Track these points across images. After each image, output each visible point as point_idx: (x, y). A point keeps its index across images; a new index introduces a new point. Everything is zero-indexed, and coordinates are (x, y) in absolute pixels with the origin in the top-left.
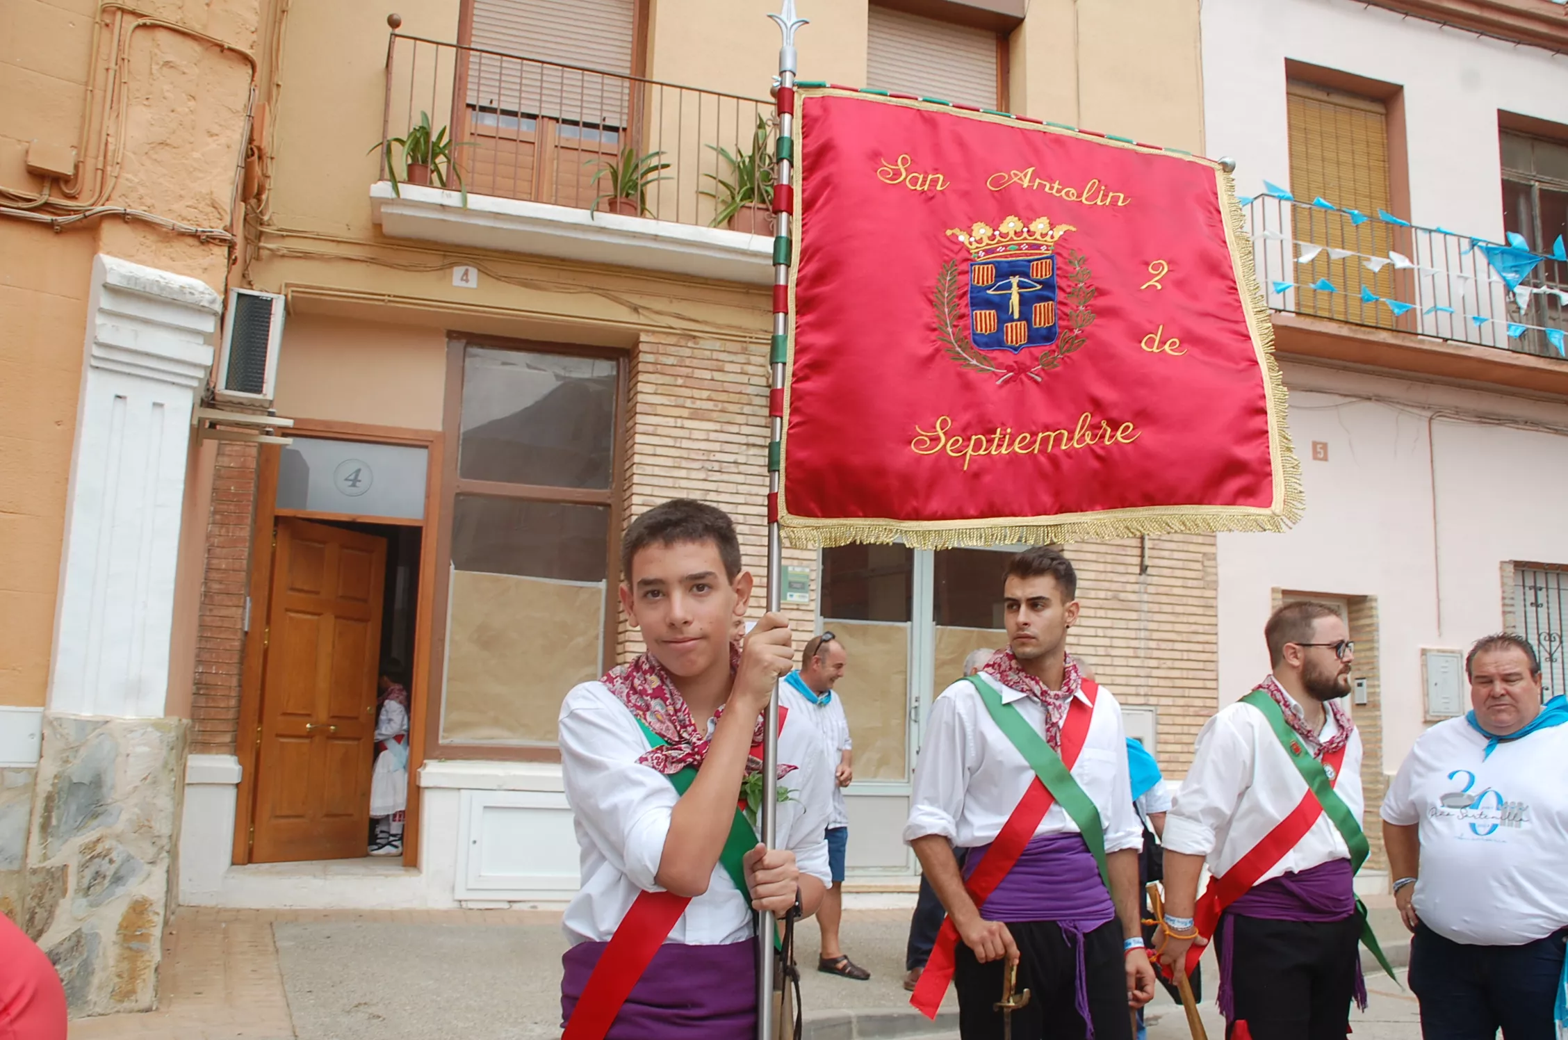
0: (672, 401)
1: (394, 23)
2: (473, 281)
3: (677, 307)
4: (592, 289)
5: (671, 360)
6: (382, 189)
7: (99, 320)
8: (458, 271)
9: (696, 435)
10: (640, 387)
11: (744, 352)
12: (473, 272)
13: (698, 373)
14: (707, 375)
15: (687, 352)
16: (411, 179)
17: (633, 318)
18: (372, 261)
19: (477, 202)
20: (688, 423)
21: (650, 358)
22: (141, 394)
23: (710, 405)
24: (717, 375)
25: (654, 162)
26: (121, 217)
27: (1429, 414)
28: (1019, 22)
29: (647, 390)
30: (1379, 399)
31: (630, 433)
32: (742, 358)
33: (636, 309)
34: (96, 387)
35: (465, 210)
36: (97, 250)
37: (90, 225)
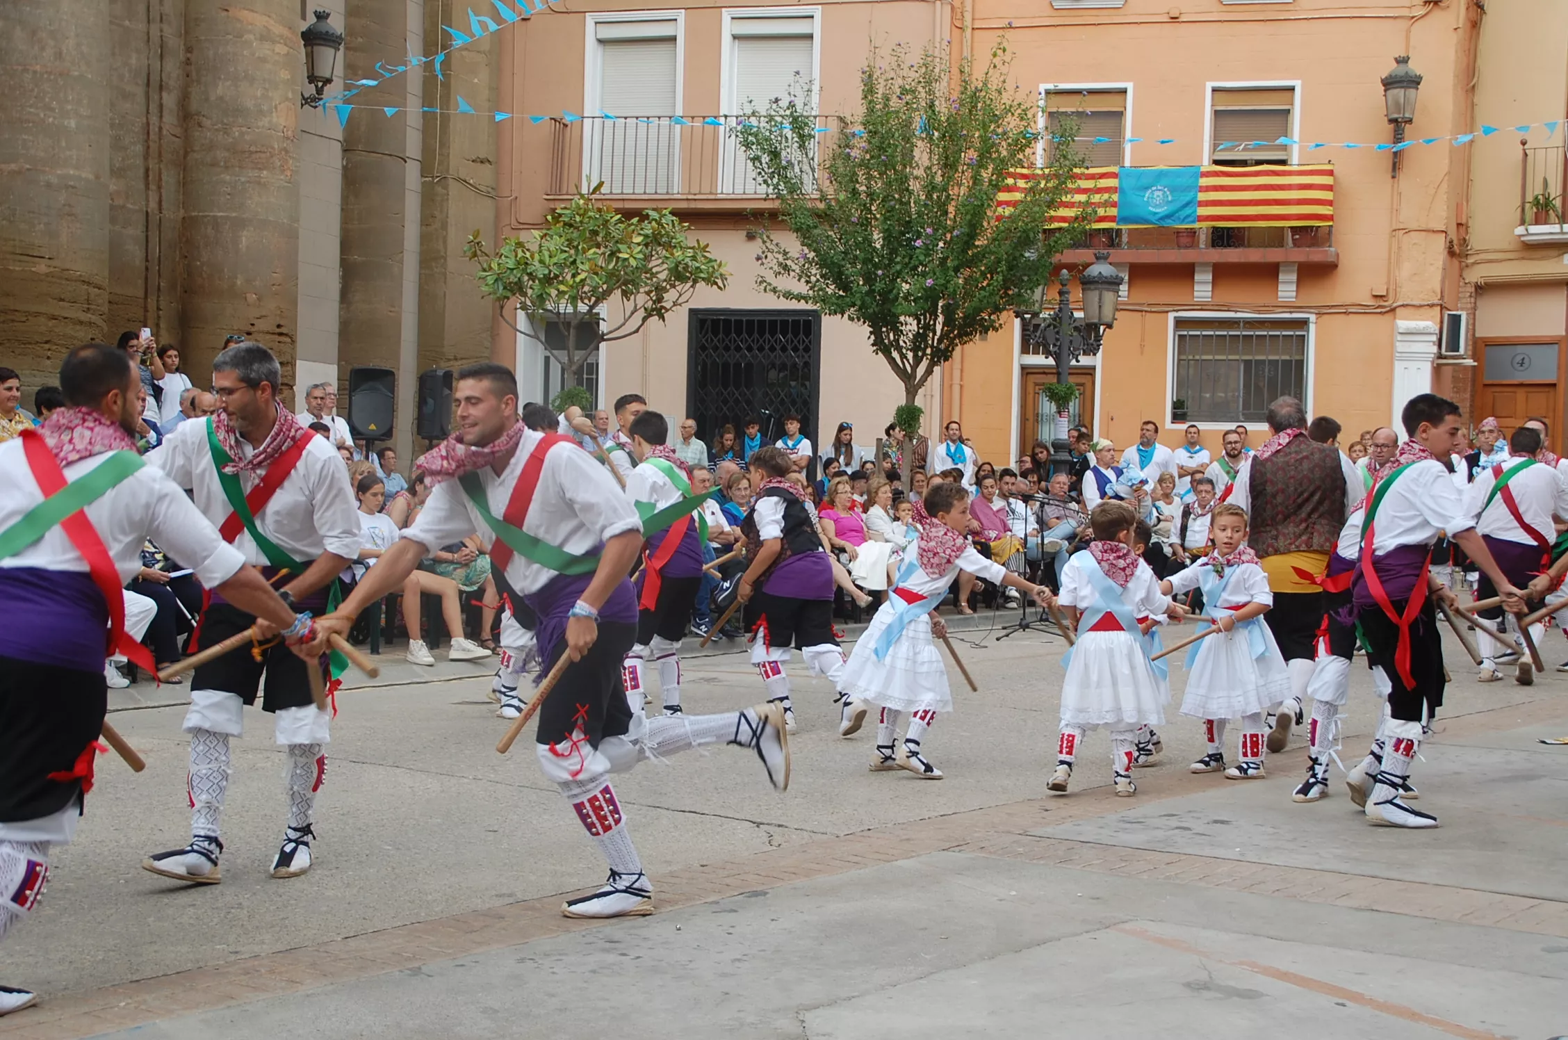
1: (1524, 143)
6: (1520, 230)
7: (1398, 344)
16: (1537, 223)
18: (1523, 258)
22: (1413, 366)
26: (1403, 306)
34: (1399, 367)
35: (1562, 233)
36: (1395, 318)
37: (1393, 310)
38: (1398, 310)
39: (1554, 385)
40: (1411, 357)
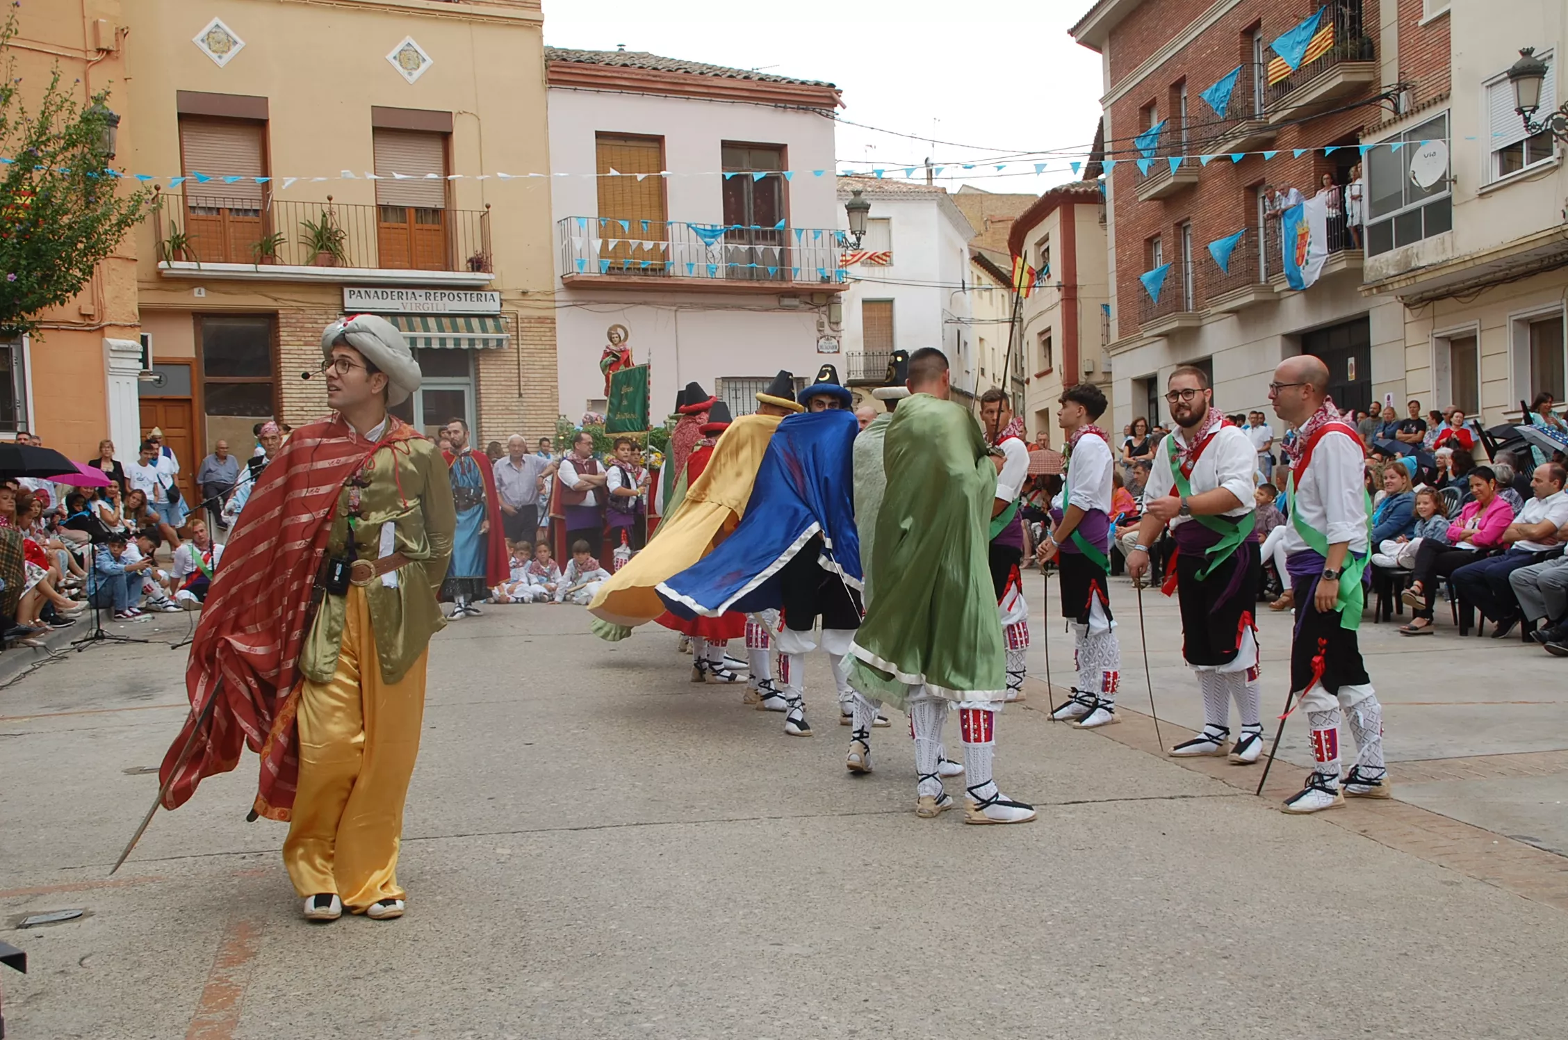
0: (296, 338)
1: (157, 189)
2: (203, 295)
3: (295, 297)
4: (256, 292)
5: (294, 321)
6: (163, 264)
7: (110, 360)
8: (196, 290)
9: (308, 352)
10: (281, 333)
11: (326, 313)
12: (203, 290)
13: (306, 325)
14: (310, 325)
15: (300, 316)
16: (175, 259)
17: (275, 303)
18: (158, 289)
19: (204, 266)
20: (304, 348)
21: (284, 320)
22: (124, 380)
23: (312, 339)
24: (315, 325)
25: (278, 238)
26: (110, 325)
27: (675, 308)
28: (451, 133)
29: (284, 335)
30: (645, 303)
31: (278, 353)
32: (325, 317)
33: (276, 300)
34: (111, 381)
35: (200, 270)
36: (103, 336)
37: (101, 329)
38: (106, 329)
39: (190, 400)
40: (123, 372)
